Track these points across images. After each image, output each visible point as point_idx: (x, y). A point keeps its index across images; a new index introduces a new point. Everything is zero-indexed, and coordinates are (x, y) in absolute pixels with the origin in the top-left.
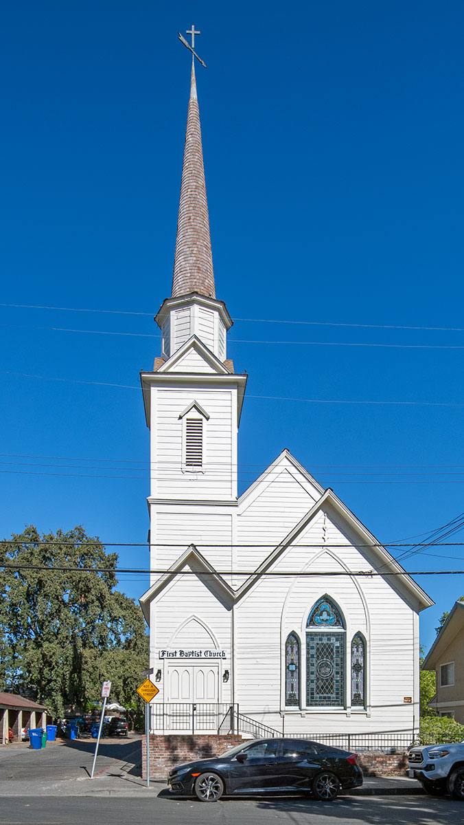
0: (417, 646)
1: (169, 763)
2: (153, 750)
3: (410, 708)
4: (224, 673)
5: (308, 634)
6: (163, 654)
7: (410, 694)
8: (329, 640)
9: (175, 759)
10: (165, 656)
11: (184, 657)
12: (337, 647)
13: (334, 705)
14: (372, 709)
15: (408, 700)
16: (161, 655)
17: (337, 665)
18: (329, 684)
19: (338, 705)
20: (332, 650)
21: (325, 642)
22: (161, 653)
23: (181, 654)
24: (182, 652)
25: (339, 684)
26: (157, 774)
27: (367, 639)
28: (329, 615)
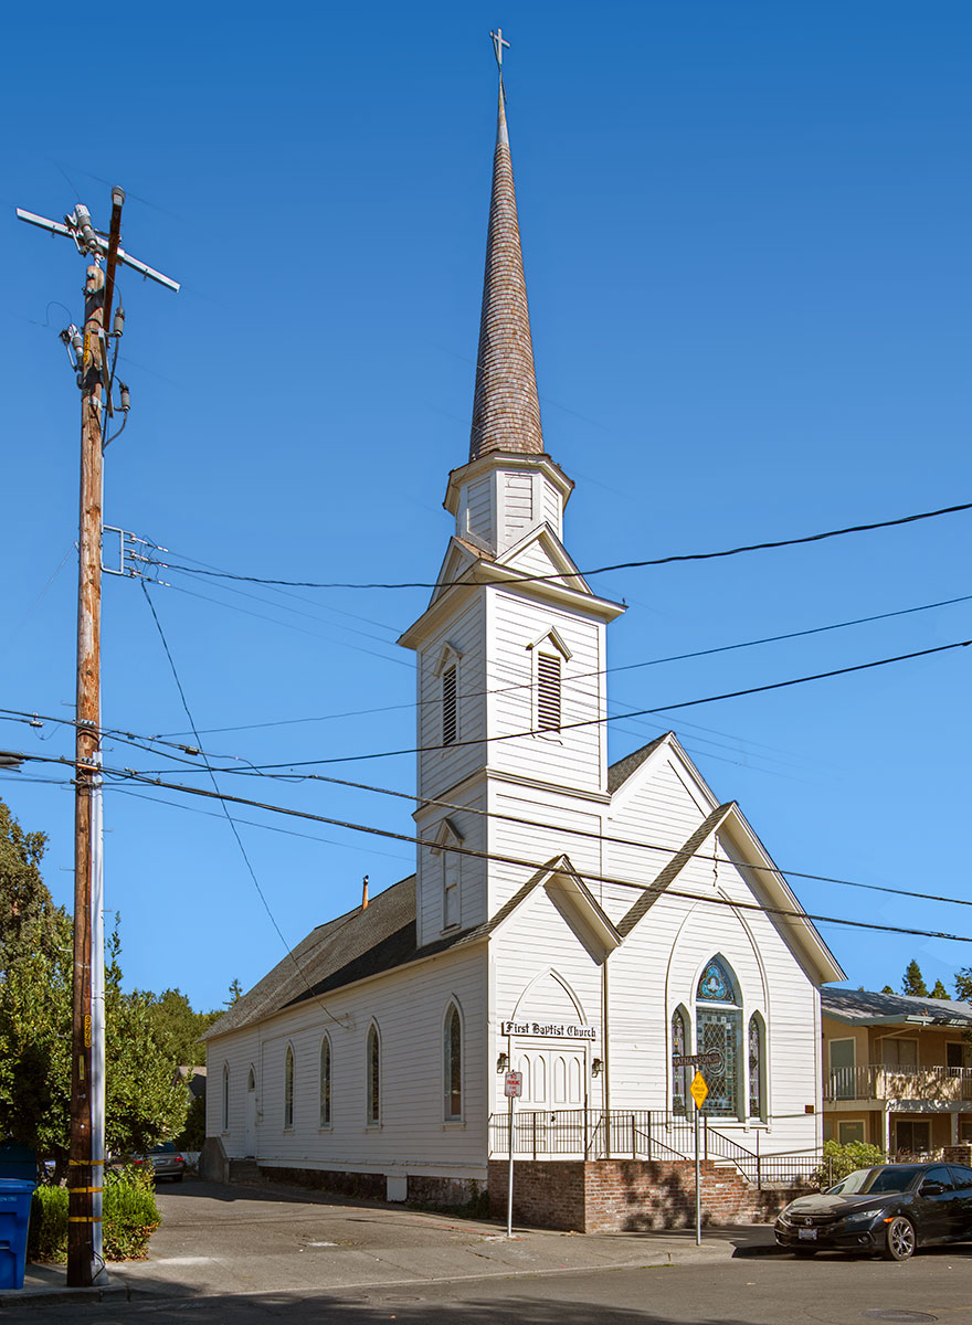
0: (819, 1035)
1: (623, 1206)
2: (601, 1186)
3: (811, 1119)
4: (592, 1062)
5: (699, 1010)
6: (509, 1027)
7: (811, 1102)
8: (719, 1020)
9: (632, 1198)
10: (512, 1031)
11: (540, 1034)
12: (728, 1031)
13: (726, 1115)
14: (774, 1120)
15: (809, 1110)
16: (506, 1028)
17: (729, 1056)
18: (720, 1084)
19: (732, 1115)
20: (723, 1034)
21: (714, 1022)
22: (506, 1026)
23: (535, 1029)
24: (535, 1025)
25: (732, 1085)
26: (606, 1225)
27: (766, 1021)
28: (718, 984)
